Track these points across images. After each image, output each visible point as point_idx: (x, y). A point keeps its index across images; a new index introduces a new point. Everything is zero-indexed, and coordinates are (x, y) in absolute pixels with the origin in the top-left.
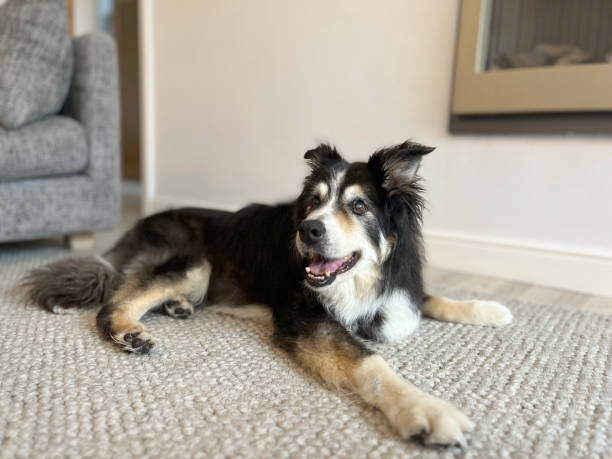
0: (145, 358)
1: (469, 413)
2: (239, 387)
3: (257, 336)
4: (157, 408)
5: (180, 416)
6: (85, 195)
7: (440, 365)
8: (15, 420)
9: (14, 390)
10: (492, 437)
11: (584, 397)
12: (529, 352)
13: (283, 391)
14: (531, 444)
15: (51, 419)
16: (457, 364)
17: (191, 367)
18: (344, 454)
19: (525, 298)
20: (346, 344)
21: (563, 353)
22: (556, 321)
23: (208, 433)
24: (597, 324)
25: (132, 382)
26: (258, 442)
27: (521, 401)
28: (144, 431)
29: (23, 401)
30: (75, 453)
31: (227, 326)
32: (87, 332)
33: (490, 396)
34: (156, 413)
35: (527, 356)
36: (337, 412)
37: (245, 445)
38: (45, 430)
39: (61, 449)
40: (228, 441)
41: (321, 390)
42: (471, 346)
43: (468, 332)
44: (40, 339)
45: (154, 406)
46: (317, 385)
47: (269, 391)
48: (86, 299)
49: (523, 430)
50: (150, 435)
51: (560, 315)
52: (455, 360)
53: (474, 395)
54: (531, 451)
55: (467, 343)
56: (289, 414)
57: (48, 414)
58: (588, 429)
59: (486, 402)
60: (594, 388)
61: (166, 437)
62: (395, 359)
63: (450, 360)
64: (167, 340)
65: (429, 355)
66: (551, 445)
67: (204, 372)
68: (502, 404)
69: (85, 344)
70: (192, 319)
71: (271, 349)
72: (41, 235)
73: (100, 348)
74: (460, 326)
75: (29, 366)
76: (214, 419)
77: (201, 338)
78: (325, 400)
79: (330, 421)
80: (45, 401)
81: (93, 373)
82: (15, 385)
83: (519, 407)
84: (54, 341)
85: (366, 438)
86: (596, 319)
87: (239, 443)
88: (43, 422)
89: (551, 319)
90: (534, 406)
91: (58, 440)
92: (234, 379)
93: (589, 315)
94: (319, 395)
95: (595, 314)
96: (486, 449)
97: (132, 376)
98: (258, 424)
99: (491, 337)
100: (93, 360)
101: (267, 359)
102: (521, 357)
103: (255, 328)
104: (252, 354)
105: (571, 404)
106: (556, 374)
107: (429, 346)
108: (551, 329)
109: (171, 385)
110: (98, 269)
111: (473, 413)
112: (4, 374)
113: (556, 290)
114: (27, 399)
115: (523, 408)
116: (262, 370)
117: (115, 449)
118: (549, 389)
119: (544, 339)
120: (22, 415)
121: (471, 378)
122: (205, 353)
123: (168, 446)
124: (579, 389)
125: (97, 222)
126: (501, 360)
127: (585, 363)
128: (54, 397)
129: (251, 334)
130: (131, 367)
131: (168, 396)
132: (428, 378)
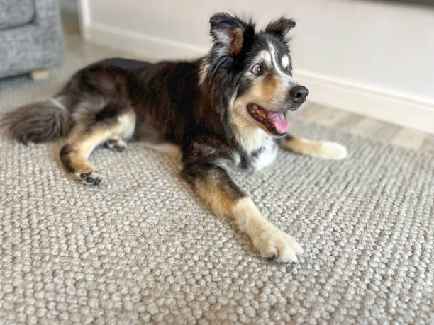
0: (96, 189)
1: (301, 235)
2: (158, 214)
3: (170, 169)
4: (107, 232)
5: (121, 238)
6: (36, 40)
7: (289, 195)
8: (17, 243)
9: (13, 217)
10: (311, 255)
11: (375, 223)
12: (349, 183)
13: (186, 217)
14: (334, 259)
15: (40, 241)
16: (299, 194)
17: (126, 196)
18: (221, 267)
19: (356, 131)
20: (227, 187)
21: (371, 184)
22: (372, 155)
23: (139, 252)
24: (400, 157)
25: (89, 209)
26: (170, 259)
27: (334, 225)
28: (100, 250)
29: (20, 227)
30: (59, 267)
31: (150, 159)
32: (55, 165)
33: (316, 221)
34: (106, 235)
35: (346, 187)
36: (220, 234)
37: (162, 261)
38: (37, 251)
39: (50, 265)
40: (152, 258)
41: (211, 216)
42: (312, 178)
43: (312, 165)
44: (23, 171)
45: (105, 230)
46: (208, 212)
47: (177, 216)
48: (49, 135)
49: (331, 249)
50: (104, 253)
51: (377, 148)
52: (299, 191)
53: (307, 221)
54: (333, 265)
55: (309, 175)
56: (189, 236)
57: (37, 237)
58: (372, 249)
59: (313, 226)
60: (383, 215)
61: (114, 254)
62: (260, 190)
63: (296, 191)
64: (110, 172)
65: (282, 186)
66: (346, 261)
67: (135, 201)
68: (322, 228)
69: (55, 175)
70: (126, 152)
71: (179, 181)
72: (9, 74)
73: (65, 179)
74: (307, 159)
75: (19, 196)
76: (143, 240)
77: (133, 171)
78: (213, 225)
79: (214, 242)
80: (35, 226)
81: (63, 202)
82: (13, 213)
83: (332, 230)
84: (34, 173)
85: (236, 254)
86: (400, 152)
87: (158, 260)
88: (36, 244)
89: (369, 153)
90: (342, 229)
91: (47, 258)
92: (155, 207)
93: (395, 150)
94: (208, 220)
95: (400, 148)
96: (306, 263)
97: (89, 205)
98: (170, 244)
99: (326, 169)
100: (61, 190)
101: (177, 189)
102: (342, 187)
103: (169, 161)
104: (167, 185)
105: (365, 228)
106: (361, 202)
107: (284, 178)
108: (367, 162)
109: (114, 212)
110: (55, 113)
111: (303, 236)
112: (4, 204)
113: (380, 122)
114: (22, 226)
115: (334, 231)
116: (173, 199)
117: (83, 264)
118: (354, 215)
119: (360, 171)
120: (21, 238)
121: (307, 206)
122: (135, 184)
123: (115, 261)
124: (373, 216)
125: (49, 61)
126: (328, 191)
127: (382, 193)
128: (39, 223)
129: (167, 166)
130: (87, 197)
131: (113, 222)
132: (279, 206)
